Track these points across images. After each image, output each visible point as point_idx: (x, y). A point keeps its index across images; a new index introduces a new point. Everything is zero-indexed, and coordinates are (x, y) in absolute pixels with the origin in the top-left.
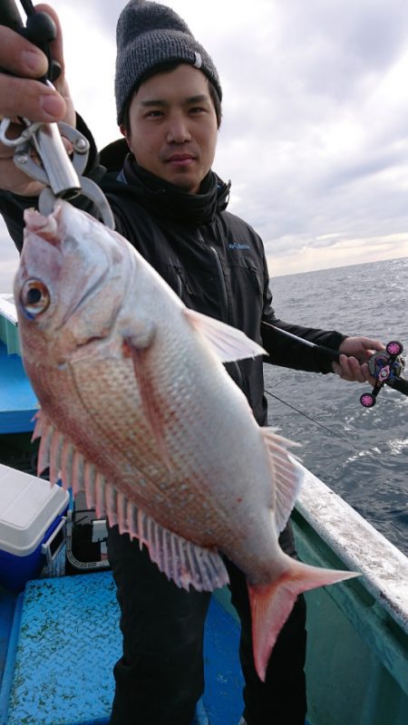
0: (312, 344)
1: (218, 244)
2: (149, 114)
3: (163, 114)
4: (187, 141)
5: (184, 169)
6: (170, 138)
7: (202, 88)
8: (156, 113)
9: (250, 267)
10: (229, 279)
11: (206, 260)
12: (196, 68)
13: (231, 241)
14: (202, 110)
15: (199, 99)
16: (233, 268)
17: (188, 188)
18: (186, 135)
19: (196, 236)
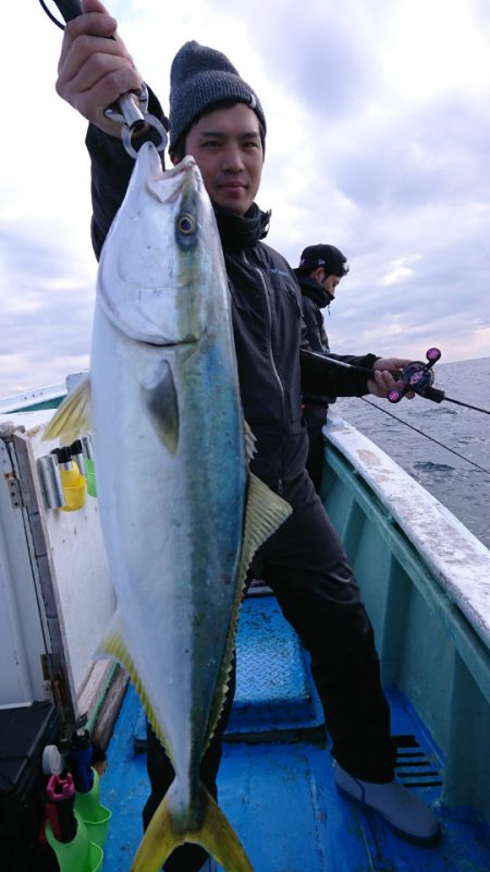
0: (349, 365)
1: (262, 266)
2: (206, 144)
3: (220, 145)
4: (241, 171)
5: (235, 196)
6: (225, 167)
7: (254, 126)
8: (213, 144)
9: (290, 292)
10: (273, 299)
11: (252, 278)
12: (250, 107)
13: (272, 267)
14: (255, 145)
15: (251, 135)
16: (276, 289)
17: (238, 212)
18: (241, 165)
19: (242, 258)
